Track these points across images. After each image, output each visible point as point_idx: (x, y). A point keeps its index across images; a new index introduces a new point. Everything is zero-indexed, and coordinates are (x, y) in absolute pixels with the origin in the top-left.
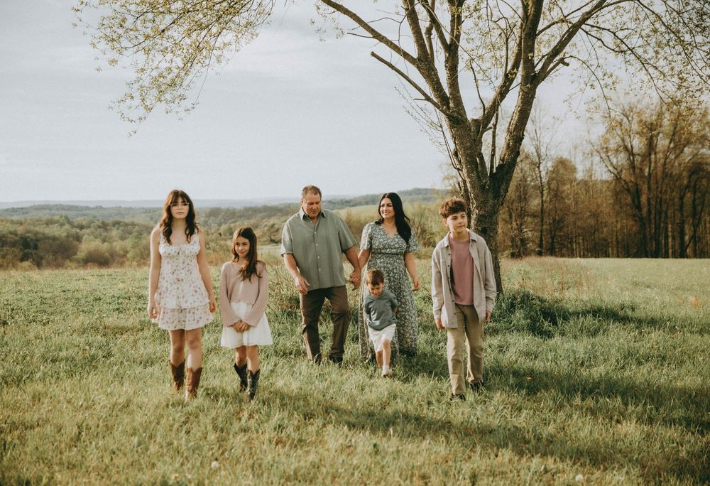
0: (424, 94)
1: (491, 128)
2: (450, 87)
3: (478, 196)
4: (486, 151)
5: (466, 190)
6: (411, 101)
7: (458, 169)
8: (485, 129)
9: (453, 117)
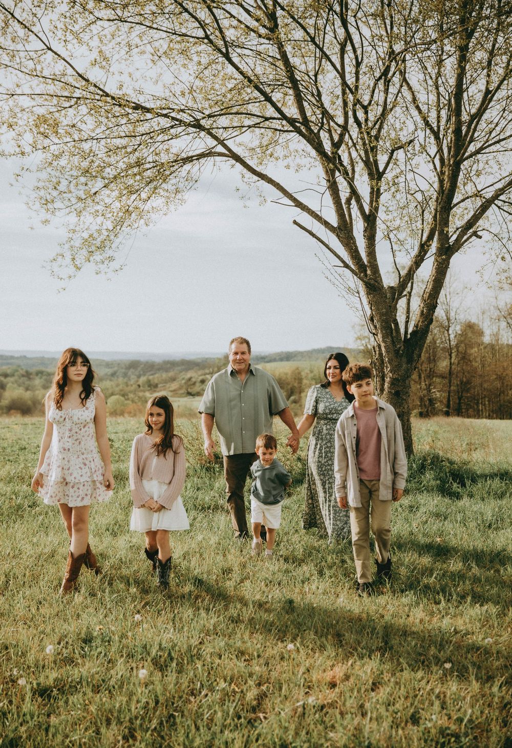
0: (343, 262)
1: (406, 295)
2: (368, 256)
3: (392, 360)
4: (401, 318)
5: (381, 354)
6: (329, 267)
7: (374, 334)
8: (400, 296)
9: (370, 284)
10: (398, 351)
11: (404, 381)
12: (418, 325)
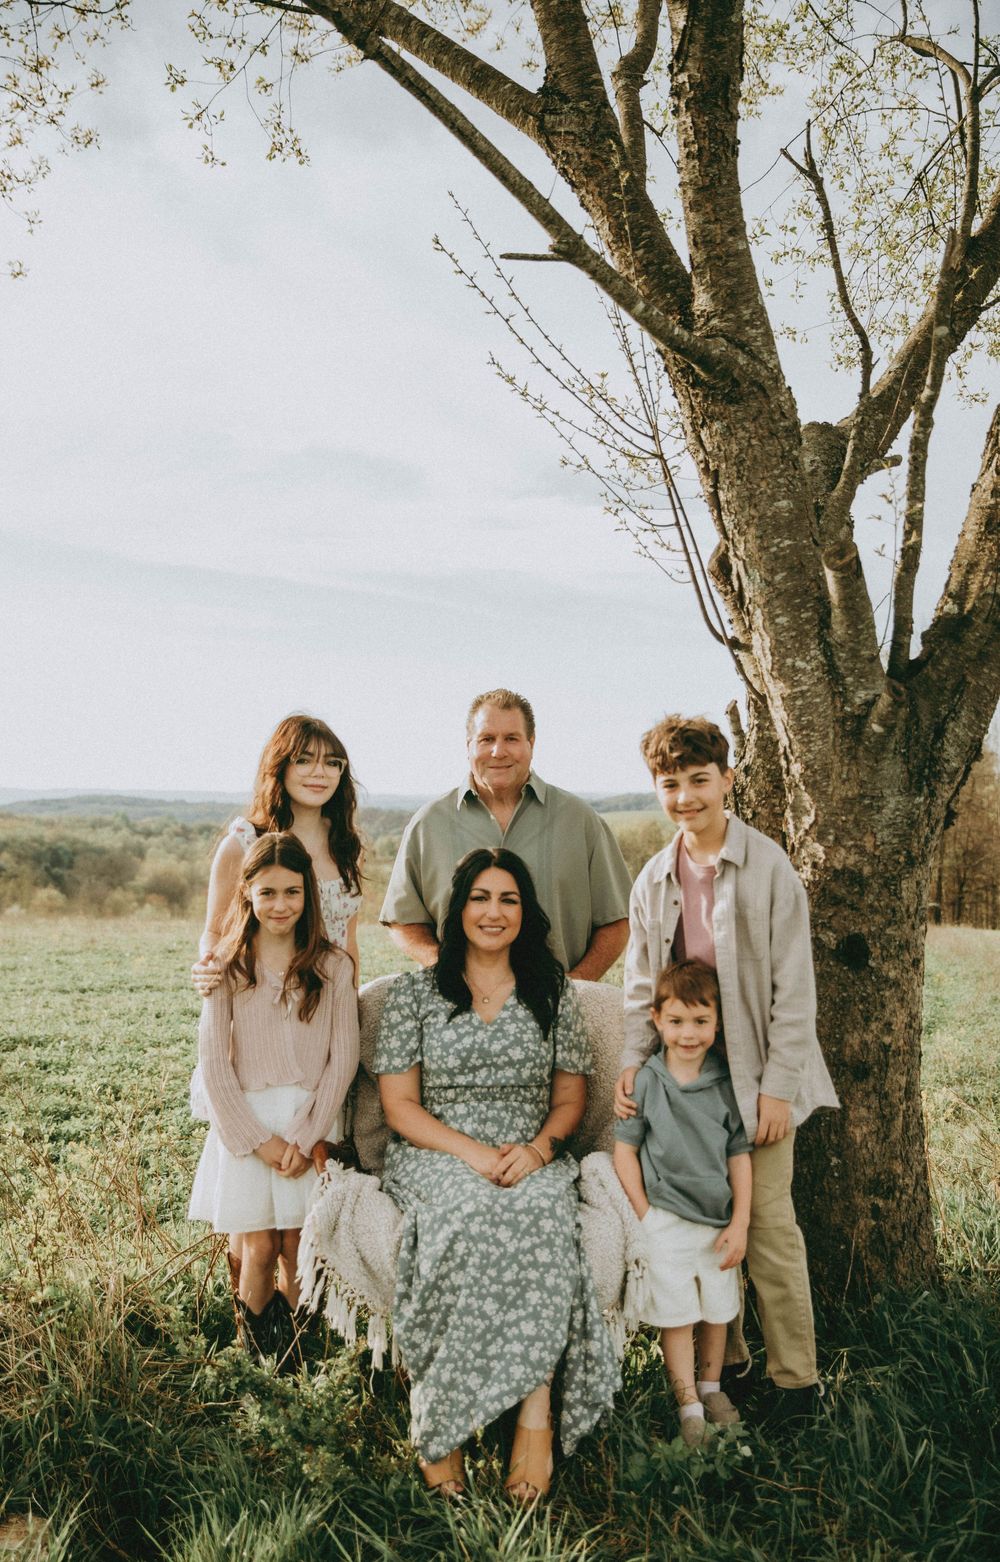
3: (827, 772)
5: (767, 744)
7: (734, 644)
9: (705, 361)
10: (861, 720)
11: (891, 884)
12: (964, 586)
